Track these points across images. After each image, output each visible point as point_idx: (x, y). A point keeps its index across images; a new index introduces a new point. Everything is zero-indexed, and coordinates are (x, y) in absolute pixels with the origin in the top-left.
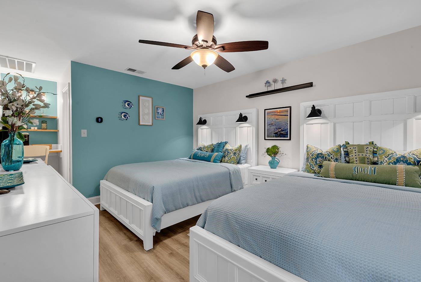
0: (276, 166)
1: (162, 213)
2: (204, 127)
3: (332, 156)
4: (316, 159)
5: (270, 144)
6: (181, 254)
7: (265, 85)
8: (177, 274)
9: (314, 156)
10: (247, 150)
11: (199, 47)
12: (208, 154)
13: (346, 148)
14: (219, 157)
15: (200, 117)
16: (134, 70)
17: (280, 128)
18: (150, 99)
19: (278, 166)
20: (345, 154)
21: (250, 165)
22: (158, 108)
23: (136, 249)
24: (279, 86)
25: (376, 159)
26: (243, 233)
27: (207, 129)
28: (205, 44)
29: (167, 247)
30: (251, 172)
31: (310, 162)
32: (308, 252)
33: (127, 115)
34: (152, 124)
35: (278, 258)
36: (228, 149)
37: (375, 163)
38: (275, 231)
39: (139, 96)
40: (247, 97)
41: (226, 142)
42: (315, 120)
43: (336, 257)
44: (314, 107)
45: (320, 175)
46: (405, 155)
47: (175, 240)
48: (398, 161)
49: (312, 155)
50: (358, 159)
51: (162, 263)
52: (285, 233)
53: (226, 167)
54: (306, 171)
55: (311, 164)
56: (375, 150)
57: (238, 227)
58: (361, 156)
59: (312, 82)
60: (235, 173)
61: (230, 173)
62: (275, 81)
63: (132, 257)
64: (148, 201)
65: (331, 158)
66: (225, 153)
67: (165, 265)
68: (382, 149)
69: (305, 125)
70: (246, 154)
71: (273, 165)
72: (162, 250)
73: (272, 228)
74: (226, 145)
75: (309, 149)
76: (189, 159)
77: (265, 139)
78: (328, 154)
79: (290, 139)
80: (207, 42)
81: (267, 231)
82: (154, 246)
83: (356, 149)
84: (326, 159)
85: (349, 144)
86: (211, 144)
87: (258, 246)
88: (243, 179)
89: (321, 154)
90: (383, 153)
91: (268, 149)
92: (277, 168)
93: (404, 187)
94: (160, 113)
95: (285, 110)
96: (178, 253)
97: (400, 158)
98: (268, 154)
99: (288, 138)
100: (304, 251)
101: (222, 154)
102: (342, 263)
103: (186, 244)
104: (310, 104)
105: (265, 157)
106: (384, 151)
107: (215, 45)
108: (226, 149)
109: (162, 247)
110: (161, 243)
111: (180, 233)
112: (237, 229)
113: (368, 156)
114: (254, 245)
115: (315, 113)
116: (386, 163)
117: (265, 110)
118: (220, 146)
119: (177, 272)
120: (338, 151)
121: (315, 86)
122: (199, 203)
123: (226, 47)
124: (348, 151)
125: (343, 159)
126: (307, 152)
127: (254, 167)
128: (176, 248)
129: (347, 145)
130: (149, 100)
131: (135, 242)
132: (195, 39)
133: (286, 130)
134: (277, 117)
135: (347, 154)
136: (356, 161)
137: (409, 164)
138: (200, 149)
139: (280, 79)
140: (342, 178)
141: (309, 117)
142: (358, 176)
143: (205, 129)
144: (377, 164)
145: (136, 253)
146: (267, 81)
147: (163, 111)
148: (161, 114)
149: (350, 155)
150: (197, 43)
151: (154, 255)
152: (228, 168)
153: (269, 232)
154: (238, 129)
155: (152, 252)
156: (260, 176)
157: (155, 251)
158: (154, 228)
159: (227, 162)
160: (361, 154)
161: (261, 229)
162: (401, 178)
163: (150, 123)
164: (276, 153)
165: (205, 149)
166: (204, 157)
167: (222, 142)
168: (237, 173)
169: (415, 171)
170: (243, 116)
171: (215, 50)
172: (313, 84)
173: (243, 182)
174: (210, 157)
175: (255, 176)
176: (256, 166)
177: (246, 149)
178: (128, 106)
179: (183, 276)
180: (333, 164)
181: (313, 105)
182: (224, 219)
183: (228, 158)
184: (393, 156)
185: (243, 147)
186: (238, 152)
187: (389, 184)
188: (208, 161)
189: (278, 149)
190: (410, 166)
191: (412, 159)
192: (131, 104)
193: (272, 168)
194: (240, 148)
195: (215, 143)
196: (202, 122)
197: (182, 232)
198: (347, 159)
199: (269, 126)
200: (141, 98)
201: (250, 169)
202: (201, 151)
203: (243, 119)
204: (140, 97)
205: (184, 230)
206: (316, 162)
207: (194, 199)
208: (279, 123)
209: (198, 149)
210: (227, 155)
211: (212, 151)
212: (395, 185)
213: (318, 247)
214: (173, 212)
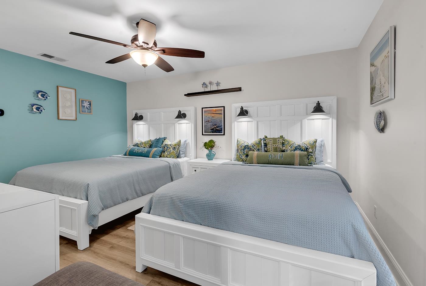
0: (213, 158)
1: (99, 209)
2: (140, 122)
3: (255, 147)
4: (244, 150)
5: (207, 139)
6: (123, 245)
7: (202, 86)
8: (121, 262)
9: (243, 148)
10: (187, 145)
11: (139, 47)
12: (146, 150)
13: (265, 141)
14: (158, 152)
15: (136, 113)
16: (50, 57)
17: (216, 125)
18: (73, 91)
19: (214, 158)
20: (264, 145)
21: (189, 159)
22: (83, 101)
23: (68, 251)
24: (215, 88)
25: (284, 148)
26: (187, 209)
27: (144, 125)
28: (145, 46)
29: (106, 243)
30: (190, 164)
31: (239, 153)
32: (234, 212)
33: (41, 107)
34: (76, 119)
35: (214, 221)
36: (167, 144)
37: (283, 151)
38: (212, 203)
39: (57, 86)
40: (185, 95)
41: (165, 138)
42: (243, 119)
43: (251, 211)
44: (242, 108)
45: (247, 162)
46: (300, 145)
47: (115, 235)
48: (296, 149)
49: (241, 147)
50: (272, 149)
51: (102, 257)
52: (219, 203)
53: (166, 161)
54: (237, 160)
55: (240, 154)
56: (284, 141)
57: (182, 206)
58: (274, 146)
59: (241, 88)
60: (175, 166)
61: (170, 167)
62: (211, 83)
63: (65, 259)
64: (82, 199)
65: (255, 148)
66: (164, 148)
67: (106, 257)
68: (287, 141)
69: (236, 122)
70: (186, 148)
71: (210, 157)
72: (101, 246)
73: (209, 201)
74: (165, 140)
75: (239, 142)
76: (124, 155)
77: (203, 135)
78: (252, 146)
79: (224, 135)
80: (147, 44)
81: (205, 204)
82: (91, 245)
83: (272, 141)
84: (251, 150)
85: (267, 137)
86: (148, 140)
87: (199, 217)
88: (182, 172)
89: (248, 146)
90: (288, 144)
91: (206, 143)
92: (213, 159)
93: (299, 166)
94: (85, 107)
95: (220, 109)
96: (119, 245)
97: (297, 147)
98: (205, 148)
99: (223, 134)
100: (232, 212)
101: (161, 149)
102: (255, 214)
103: (127, 237)
104: (239, 105)
105: (203, 150)
106: (288, 142)
107: (155, 48)
108: (166, 144)
109: (100, 243)
110: (98, 241)
111: (119, 228)
112: (181, 207)
113: (279, 146)
114: (195, 217)
115: (243, 113)
116: (289, 151)
117: (202, 108)
118: (159, 142)
119: (121, 261)
120: (259, 143)
121: (243, 90)
122: (139, 197)
123: (166, 51)
124: (266, 143)
125: (263, 150)
126: (237, 144)
127: (193, 160)
128: (117, 242)
129: (266, 139)
130: (71, 92)
131: (65, 245)
132: (135, 39)
133: (220, 126)
134: (213, 115)
135: (266, 145)
136: (272, 150)
137: (302, 150)
138: (137, 145)
139: (215, 81)
140: (262, 163)
141: (238, 116)
142: (272, 161)
143: (141, 125)
144: (285, 152)
145: (68, 255)
146: (204, 83)
147: (90, 104)
148: (87, 108)
149: (268, 146)
150: (137, 43)
151: (92, 252)
152: (168, 162)
153: (207, 204)
154: (177, 125)
155: (89, 250)
156: (198, 168)
157: (92, 249)
158: (91, 226)
159: (167, 157)
160: (274, 145)
161: (201, 203)
162: (297, 161)
163: (72, 117)
164: (212, 147)
165: (142, 145)
166: (141, 153)
167: (161, 137)
168: (177, 166)
169: (305, 155)
170: (182, 113)
171: (155, 52)
172: (242, 89)
173: (183, 174)
174: (149, 152)
175: (194, 168)
176: (195, 159)
177: (185, 144)
178: (42, 98)
179: (127, 263)
180: (256, 153)
181: (242, 107)
182: (169, 202)
183: (168, 153)
184: (293, 145)
185: (182, 142)
186: (178, 147)
187: (290, 165)
188: (146, 157)
189: (214, 143)
190: (302, 152)
191: (303, 147)
192: (46, 95)
193: (209, 160)
194: (179, 144)
195: (153, 138)
196: (138, 118)
197: (121, 227)
198: (266, 149)
199: (206, 123)
200: (60, 89)
201: (189, 162)
202: (138, 147)
203: (181, 116)
204: (59, 87)
205: (123, 225)
206: (244, 152)
207: (135, 193)
208: (215, 120)
209: (134, 146)
210: (166, 151)
211: (151, 146)
212: (294, 165)
213: (240, 207)
214: (111, 208)
